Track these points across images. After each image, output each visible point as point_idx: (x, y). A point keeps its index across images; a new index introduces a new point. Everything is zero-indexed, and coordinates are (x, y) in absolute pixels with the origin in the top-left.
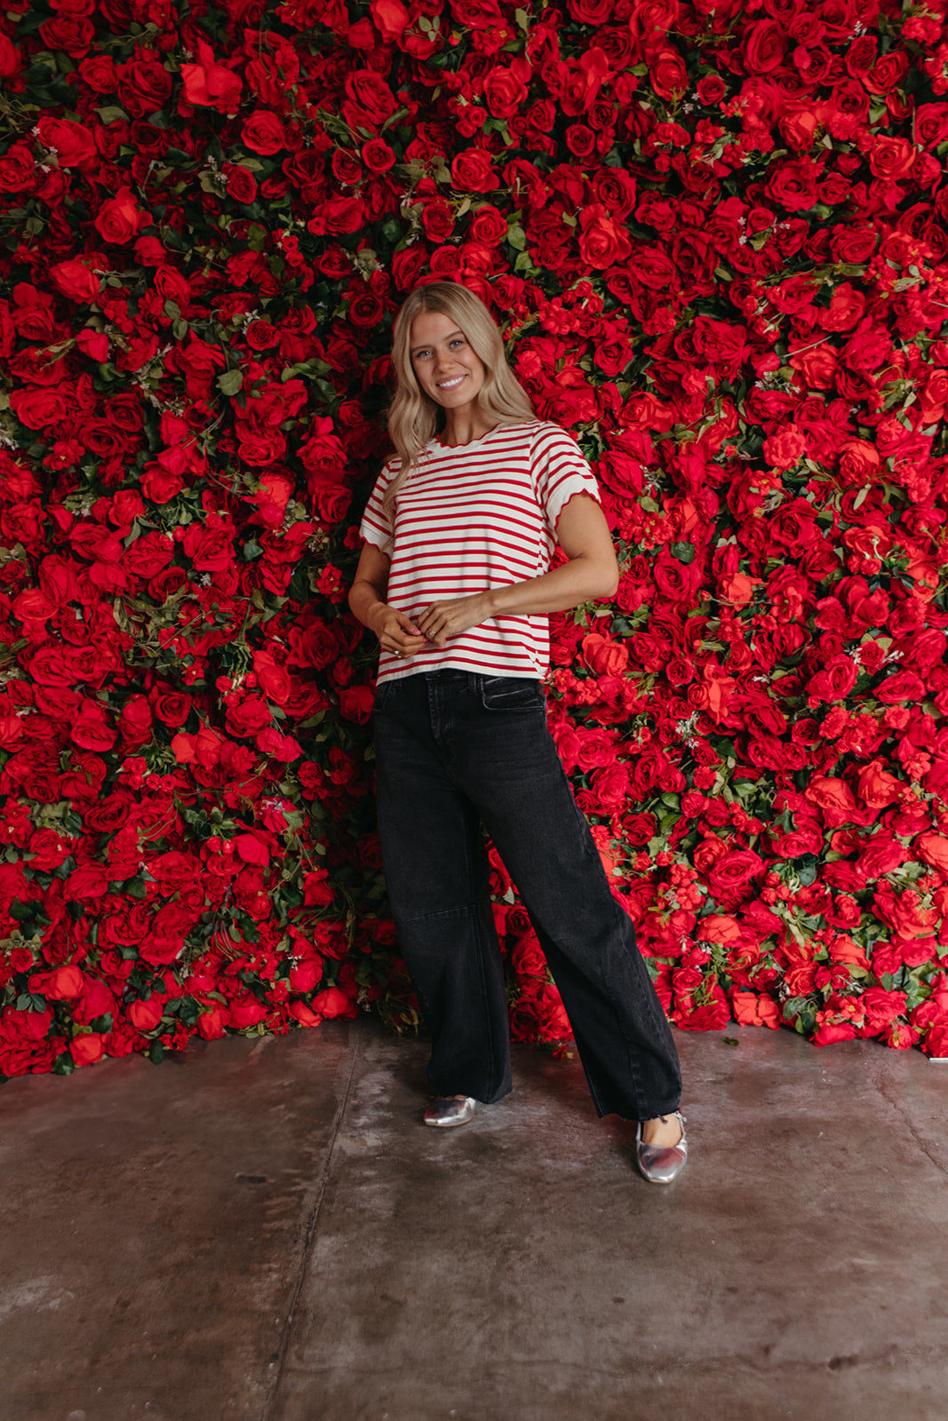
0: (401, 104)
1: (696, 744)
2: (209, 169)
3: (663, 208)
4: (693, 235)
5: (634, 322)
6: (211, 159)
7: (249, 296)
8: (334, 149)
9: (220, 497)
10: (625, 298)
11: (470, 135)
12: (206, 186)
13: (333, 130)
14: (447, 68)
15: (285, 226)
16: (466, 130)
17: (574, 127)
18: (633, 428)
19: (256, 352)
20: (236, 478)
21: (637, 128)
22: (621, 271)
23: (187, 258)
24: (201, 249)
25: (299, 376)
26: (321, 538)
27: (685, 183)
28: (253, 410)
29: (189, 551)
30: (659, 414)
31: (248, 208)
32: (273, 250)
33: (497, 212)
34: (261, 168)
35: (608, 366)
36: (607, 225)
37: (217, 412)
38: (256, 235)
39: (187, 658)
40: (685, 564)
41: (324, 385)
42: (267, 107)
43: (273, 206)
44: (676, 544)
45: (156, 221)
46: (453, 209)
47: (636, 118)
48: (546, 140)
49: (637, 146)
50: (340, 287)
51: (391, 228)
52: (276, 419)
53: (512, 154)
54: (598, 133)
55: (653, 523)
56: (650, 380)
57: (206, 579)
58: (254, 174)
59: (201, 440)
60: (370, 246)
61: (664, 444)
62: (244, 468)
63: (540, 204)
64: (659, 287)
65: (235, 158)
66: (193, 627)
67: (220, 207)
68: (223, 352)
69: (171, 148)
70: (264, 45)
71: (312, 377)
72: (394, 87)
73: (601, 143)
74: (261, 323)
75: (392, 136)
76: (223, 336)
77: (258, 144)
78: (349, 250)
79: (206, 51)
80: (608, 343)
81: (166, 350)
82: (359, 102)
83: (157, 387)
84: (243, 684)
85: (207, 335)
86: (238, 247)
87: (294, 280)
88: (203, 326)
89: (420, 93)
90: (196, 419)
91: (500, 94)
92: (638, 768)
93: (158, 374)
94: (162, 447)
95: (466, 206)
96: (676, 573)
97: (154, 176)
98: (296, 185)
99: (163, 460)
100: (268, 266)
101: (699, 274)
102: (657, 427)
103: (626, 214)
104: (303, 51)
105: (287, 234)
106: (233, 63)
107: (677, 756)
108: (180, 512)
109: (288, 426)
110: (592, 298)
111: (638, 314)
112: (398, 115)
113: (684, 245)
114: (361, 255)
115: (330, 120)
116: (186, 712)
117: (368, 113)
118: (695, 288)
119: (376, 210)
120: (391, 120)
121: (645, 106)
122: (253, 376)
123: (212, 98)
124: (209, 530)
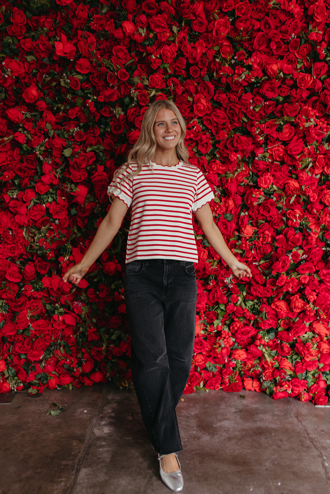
0: (132, 57)
1: (232, 286)
2: (64, 78)
3: (224, 96)
4: (234, 106)
5: (213, 135)
6: (64, 74)
7: (76, 122)
8: (108, 72)
9: (63, 193)
10: (209, 127)
11: (156, 68)
12: (62, 84)
13: (107, 65)
14: (148, 46)
15: (90, 98)
16: (154, 67)
17: (193, 67)
18: (211, 172)
19: (78, 142)
20: (69, 186)
21: (215, 68)
22: (208, 117)
23: (55, 109)
24: (59, 105)
25: (93, 151)
26: (98, 208)
27: (232, 87)
28: (76, 162)
29: (51, 211)
30: (221, 168)
31: (77, 92)
32: (85, 107)
33: (164, 95)
34: (82, 78)
35: (203, 150)
36: (203, 101)
37: (63, 162)
38: (79, 101)
39: (48, 250)
40: (229, 221)
41: (101, 154)
42: (85, 57)
43: (86, 91)
44: (226, 214)
45: (44, 95)
46: (149, 94)
47: (215, 64)
48: (183, 71)
49: (215, 74)
50: (109, 120)
51: (127, 100)
52: (84, 166)
53: (170, 76)
54: (201, 69)
55: (218, 206)
56: (218, 156)
57: (57, 222)
58: (79, 80)
59: (57, 172)
60: (120, 106)
61: (223, 179)
62: (72, 183)
63: (180, 93)
64: (222, 123)
65: (73, 74)
66: (51, 238)
67: (67, 91)
68: (66, 142)
69: (51, 70)
70: (84, 36)
71: (97, 151)
72: (130, 51)
73: (202, 73)
74: (80, 132)
75: (128, 68)
76: (66, 136)
77: (81, 70)
78: (112, 107)
79: (64, 37)
80: (203, 142)
81: (46, 140)
82: (117, 56)
83: (42, 153)
84: (68, 259)
85: (60, 135)
86: (73, 105)
87: (92, 117)
88: (59, 132)
89: (139, 54)
90: (55, 165)
91: (166, 55)
92: (211, 295)
93: (43, 148)
94: (43, 174)
95: (153, 93)
96: (226, 225)
97: (44, 80)
98: (94, 84)
99: (43, 179)
100: (84, 112)
101: (236, 119)
102: (220, 172)
103: (211, 97)
104: (98, 39)
105: (90, 101)
106: (73, 42)
107: (225, 291)
108: (49, 197)
109: (88, 168)
110: (197, 126)
111: (214, 132)
112: (131, 61)
113: (231, 109)
114: (116, 109)
115: (106, 62)
116: (47, 269)
117: (120, 60)
118: (234, 124)
119: (122, 94)
120: (128, 63)
121: (218, 60)
122: (76, 150)
123: (66, 53)
124: (59, 204)
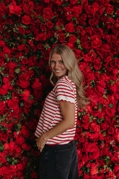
0: (55, 15)
1: (114, 146)
2: (15, 27)
3: (109, 36)
4: (115, 42)
5: (101, 59)
6: (15, 25)
7: (23, 53)
8: (41, 23)
9: (16, 95)
10: (100, 54)
11: (69, 20)
12: (14, 31)
13: (41, 19)
14: (65, 7)
15: (30, 39)
16: (69, 19)
17: (90, 20)
18: (102, 81)
19: (24, 64)
20: (19, 90)
21: (104, 20)
22: (100, 49)
23: (10, 45)
24: (12, 43)
25: (32, 69)
26: (36, 103)
27: (113, 31)
28: (22, 77)
29: (9, 105)
30: (107, 78)
31: (23, 35)
32: (28, 44)
33: (75, 36)
34: (26, 27)
35: (97, 68)
36: (97, 39)
37: (15, 77)
38: (24, 41)
39: (7, 128)
40: (112, 108)
41: (37, 71)
42: (27, 15)
43: (28, 35)
44: (110, 104)
45: (3, 37)
46: (65, 36)
47: (103, 18)
48: (84, 23)
49: (103, 24)
50: (41, 52)
51: (52, 39)
52: (27, 78)
53: (77, 25)
54: (95, 21)
55: (105, 100)
56: (105, 71)
57: (12, 111)
58: (24, 28)
59: (11, 83)
60: (48, 43)
61: (108, 84)
62: (21, 88)
63: (84, 35)
64: (107, 52)
65: (20, 25)
66: (9, 121)
67: (18, 35)
68: (16, 64)
69: (7, 23)
70: (27, 2)
71: (35, 70)
72: (54, 11)
73: (96, 23)
74: (25, 59)
75: (53, 21)
76: (17, 61)
77: (25, 22)
78: (44, 44)
79: (14, 3)
80: (97, 63)
81: (5, 64)
82: (46, 14)
83: (3, 71)
84: (19, 133)
85: (13, 61)
86: (21, 43)
87: (32, 50)
88: (13, 59)
89: (59, 13)
90: (11, 78)
91: (76, 12)
92: (102, 151)
93: (3, 69)
94: (3, 84)
95: (68, 35)
96: (110, 110)
97: (4, 29)
98: (33, 31)
99: (3, 87)
100: (27, 47)
101: (115, 49)
102: (106, 81)
103: (101, 37)
104: (35, 3)
105: (31, 40)
106: (21, 6)
107: (109, 147)
108: (7, 97)
109: (30, 79)
110: (94, 54)
111: (102, 57)
112: (54, 17)
113: (113, 43)
114: (46, 45)
115: (40, 17)
116: (7, 138)
117: (48, 16)
118: (114, 52)
119: (49, 36)
120: (53, 18)
121: (106, 15)
122: (22, 69)
123: (16, 12)
124: (13, 101)
